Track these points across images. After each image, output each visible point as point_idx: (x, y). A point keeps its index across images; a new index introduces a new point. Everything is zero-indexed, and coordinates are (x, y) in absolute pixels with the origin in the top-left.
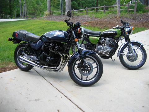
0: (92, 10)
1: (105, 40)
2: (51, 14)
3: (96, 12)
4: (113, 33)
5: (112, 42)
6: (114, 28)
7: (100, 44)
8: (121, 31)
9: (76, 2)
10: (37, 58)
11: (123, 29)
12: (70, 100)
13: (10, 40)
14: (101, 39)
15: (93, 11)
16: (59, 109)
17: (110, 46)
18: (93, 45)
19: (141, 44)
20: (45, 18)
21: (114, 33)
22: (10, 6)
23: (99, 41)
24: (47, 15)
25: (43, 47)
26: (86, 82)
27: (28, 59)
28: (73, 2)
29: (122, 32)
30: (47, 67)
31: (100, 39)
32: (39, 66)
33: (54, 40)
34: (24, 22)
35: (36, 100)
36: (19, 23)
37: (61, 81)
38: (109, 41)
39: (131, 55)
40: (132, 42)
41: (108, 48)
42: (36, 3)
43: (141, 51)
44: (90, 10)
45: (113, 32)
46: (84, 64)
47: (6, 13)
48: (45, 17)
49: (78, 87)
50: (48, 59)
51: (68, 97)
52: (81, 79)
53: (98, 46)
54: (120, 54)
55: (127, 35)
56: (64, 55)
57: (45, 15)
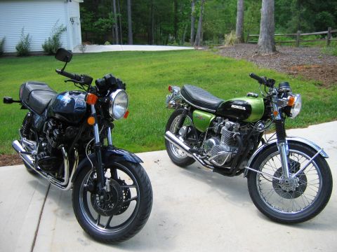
4: (241, 108)
5: (235, 133)
6: (249, 96)
7: (211, 133)
8: (265, 104)
14: (217, 122)
19: (316, 151)
22: (176, 18)
23: (212, 124)
24: (231, 41)
25: (44, 126)
26: (103, 230)
28: (324, 12)
40: (289, 141)
41: (225, 147)
43: (316, 172)
45: (244, 105)
48: (225, 46)
54: (249, 170)
55: (278, 117)
56: (76, 153)
57: (227, 43)
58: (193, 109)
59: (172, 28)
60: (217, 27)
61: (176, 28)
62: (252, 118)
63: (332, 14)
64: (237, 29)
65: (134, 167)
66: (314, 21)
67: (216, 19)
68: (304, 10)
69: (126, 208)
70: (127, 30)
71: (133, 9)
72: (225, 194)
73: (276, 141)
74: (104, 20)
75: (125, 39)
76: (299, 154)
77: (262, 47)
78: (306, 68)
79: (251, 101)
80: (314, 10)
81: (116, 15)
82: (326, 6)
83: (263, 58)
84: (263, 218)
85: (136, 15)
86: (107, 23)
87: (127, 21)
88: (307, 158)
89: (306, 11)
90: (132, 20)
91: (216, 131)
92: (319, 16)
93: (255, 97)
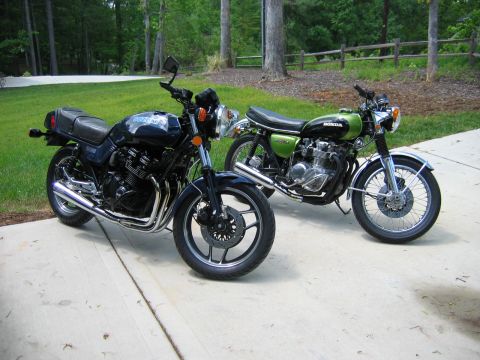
0: (368, 53)
1: (315, 146)
2: (230, 64)
3: (381, 60)
4: (336, 125)
5: (332, 154)
6: (342, 111)
7: (298, 157)
8: (363, 119)
9: (325, 30)
10: (98, 189)
11: (367, 115)
12: (154, 313)
13: (34, 134)
14: (304, 144)
15: (371, 57)
16: (108, 332)
17: (328, 164)
18: (281, 160)
19: (422, 164)
20: (209, 75)
21: (341, 125)
22: (119, 36)
23: (297, 148)
24: (216, 65)
25: (112, 157)
26: (220, 265)
27: (77, 191)
28: (317, 26)
29: (366, 125)
30: (124, 216)
31: (301, 142)
32: (103, 212)
33: (143, 140)
34: (141, 86)
35: (60, 304)
36: (127, 87)
37: (156, 260)
38: (325, 149)
39: (389, 195)
40: (393, 156)
41: (320, 170)
42: (201, 29)
43: (423, 186)
44: (362, 54)
45: (339, 122)
46: (214, 213)
47: (105, 58)
48: (209, 72)
49: (198, 280)
50: (120, 192)
51: (151, 304)
52: (207, 258)
53: (295, 163)
54: (354, 191)
55: (380, 132)
56: (167, 185)
57: (211, 68)
58: (270, 133)
59: (114, 51)
60: (177, 50)
61: (122, 50)
62: (348, 136)
63: (328, 28)
64: (222, 48)
65: (251, 189)
66: (306, 38)
67: (174, 37)
68: (292, 24)
69: (241, 239)
70: (49, 55)
71: (55, 25)
72: (319, 225)
73: (379, 157)
74: (13, 41)
75: (45, 68)
76: (403, 169)
77: (271, 70)
78: (334, 94)
79: (347, 117)
80: (305, 24)
81: (30, 33)
82: (320, 18)
83: (274, 84)
84: (371, 240)
85: (60, 33)
86: (18, 45)
87: (48, 41)
88: (412, 172)
89: (295, 26)
90: (56, 40)
91: (304, 155)
92: (312, 32)
93: (349, 112)
